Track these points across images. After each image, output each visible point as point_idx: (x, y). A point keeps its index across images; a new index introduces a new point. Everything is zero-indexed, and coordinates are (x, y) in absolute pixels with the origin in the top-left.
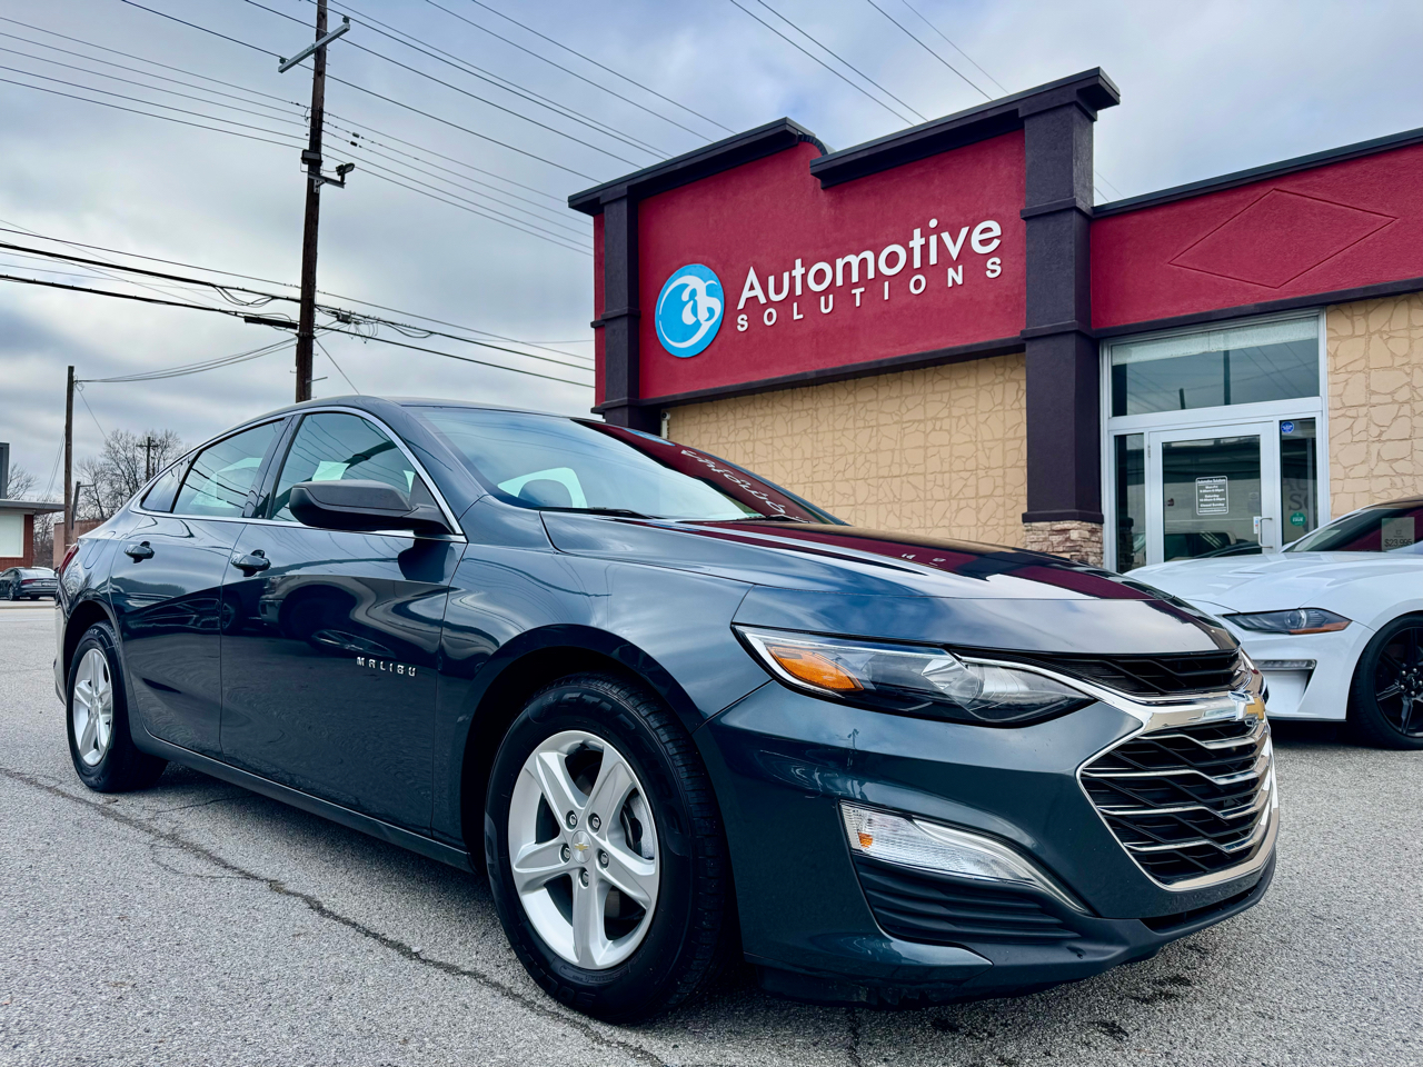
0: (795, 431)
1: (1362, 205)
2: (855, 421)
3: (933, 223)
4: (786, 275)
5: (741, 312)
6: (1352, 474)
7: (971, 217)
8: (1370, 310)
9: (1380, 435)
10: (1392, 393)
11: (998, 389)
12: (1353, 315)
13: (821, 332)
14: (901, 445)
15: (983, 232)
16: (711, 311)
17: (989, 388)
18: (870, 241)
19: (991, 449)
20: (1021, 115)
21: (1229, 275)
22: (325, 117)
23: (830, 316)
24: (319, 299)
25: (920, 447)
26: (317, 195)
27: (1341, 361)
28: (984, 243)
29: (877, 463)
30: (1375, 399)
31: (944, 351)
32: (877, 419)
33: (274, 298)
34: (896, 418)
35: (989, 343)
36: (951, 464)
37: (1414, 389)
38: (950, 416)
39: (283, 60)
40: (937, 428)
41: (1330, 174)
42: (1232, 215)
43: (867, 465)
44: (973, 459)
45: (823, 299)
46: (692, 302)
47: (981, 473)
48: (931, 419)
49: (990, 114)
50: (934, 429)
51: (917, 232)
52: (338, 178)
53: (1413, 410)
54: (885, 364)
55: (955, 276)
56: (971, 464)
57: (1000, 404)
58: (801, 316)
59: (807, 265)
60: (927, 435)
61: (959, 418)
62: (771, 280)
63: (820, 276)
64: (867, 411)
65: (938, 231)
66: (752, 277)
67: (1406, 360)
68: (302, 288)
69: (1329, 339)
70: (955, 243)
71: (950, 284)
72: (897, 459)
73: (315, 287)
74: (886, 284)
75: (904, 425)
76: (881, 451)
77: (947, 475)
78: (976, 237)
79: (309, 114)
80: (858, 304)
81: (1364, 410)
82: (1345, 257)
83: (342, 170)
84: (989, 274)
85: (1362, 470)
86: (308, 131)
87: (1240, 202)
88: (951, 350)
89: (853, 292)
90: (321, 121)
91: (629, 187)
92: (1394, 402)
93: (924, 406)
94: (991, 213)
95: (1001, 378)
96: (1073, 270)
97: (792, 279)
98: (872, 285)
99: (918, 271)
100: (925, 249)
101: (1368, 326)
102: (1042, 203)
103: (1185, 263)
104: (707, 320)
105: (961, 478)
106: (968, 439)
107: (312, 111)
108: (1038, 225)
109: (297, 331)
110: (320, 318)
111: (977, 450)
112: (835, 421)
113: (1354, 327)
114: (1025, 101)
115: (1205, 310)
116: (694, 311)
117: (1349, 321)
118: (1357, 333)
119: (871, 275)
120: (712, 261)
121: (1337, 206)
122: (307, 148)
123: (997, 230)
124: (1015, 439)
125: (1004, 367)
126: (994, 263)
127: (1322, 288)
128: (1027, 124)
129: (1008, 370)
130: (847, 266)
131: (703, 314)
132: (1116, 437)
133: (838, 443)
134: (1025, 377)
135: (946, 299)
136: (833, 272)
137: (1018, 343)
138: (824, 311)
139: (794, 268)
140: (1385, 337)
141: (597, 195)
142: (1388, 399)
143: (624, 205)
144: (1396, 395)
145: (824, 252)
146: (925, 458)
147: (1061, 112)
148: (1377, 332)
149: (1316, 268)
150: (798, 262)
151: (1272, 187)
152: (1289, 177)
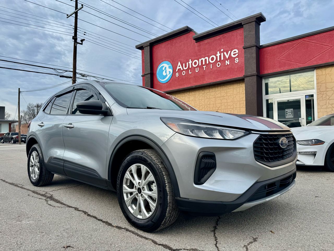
0: (190, 100)
1: (324, 44)
2: (204, 97)
3: (222, 50)
4: (187, 63)
5: (177, 72)
6: (322, 108)
7: (231, 49)
8: (326, 68)
9: (329, 98)
10: (332, 88)
11: (238, 89)
12: (322, 70)
13: (196, 77)
14: (215, 103)
15: (234, 52)
16: (170, 72)
17: (236, 89)
18: (207, 55)
19: (237, 103)
20: (242, 24)
21: (292, 61)
22: (78, 28)
23: (198, 73)
24: (77, 71)
25: (220, 103)
26: (76, 47)
27: (319, 81)
28: (234, 54)
29: (210, 107)
30: (327, 90)
31: (225, 80)
32: (209, 97)
33: (67, 71)
34: (214, 96)
35: (236, 78)
36: (227, 107)
38: (227, 96)
39: (67, 15)
40: (224, 98)
41: (316, 36)
42: (293, 47)
43: (207, 108)
44: (233, 106)
45: (196, 69)
46: (165, 70)
47: (234, 109)
48: (222, 96)
49: (235, 24)
50: (223, 99)
51: (218, 52)
52: (81, 43)
54: (211, 84)
55: (227, 62)
56: (232, 107)
57: (239, 93)
58: (191, 73)
59: (192, 61)
60: (221, 100)
61: (229, 96)
62: (184, 64)
63: (195, 63)
64: (207, 95)
65: (223, 52)
66: (179, 64)
68: (73, 68)
70: (227, 55)
71: (226, 64)
72: (214, 106)
73: (76, 68)
74: (211, 65)
75: (216, 98)
76: (211, 104)
77: (226, 110)
78: (232, 53)
79: (74, 28)
80: (205, 70)
81: (325, 92)
82: (320, 56)
83: (82, 41)
84: (236, 62)
85: (325, 107)
86: (74, 31)
87: (295, 43)
88: (227, 80)
89: (203, 67)
91: (150, 43)
92: (332, 90)
93: (221, 93)
94: (236, 47)
95: (239, 86)
96: (255, 61)
97: (189, 64)
98: (208, 65)
99: (219, 61)
100: (220, 56)
101: (326, 72)
102: (248, 44)
103: (282, 58)
104: (169, 74)
105: (230, 110)
106: (231, 101)
108: (247, 50)
110: (77, 76)
111: (233, 104)
112: (199, 97)
113: (322, 73)
114: (243, 21)
115: (287, 69)
116: (166, 72)
119: (208, 63)
120: (170, 60)
121: (318, 44)
122: (74, 36)
123: (237, 52)
124: (242, 101)
125: (240, 84)
126: (237, 59)
127: (315, 63)
128: (244, 26)
129: (240, 85)
130: (202, 61)
131: (168, 73)
132: (266, 100)
133: (200, 103)
134: (244, 86)
135: (225, 68)
136: (199, 62)
137: (243, 78)
138: (197, 71)
140: (330, 75)
141: (142, 45)
143: (149, 47)
144: (333, 89)
145: (196, 58)
146: (221, 106)
147: (252, 23)
148: (327, 74)
149: (314, 59)
150: (190, 60)
151: (302, 40)
152: (307, 38)
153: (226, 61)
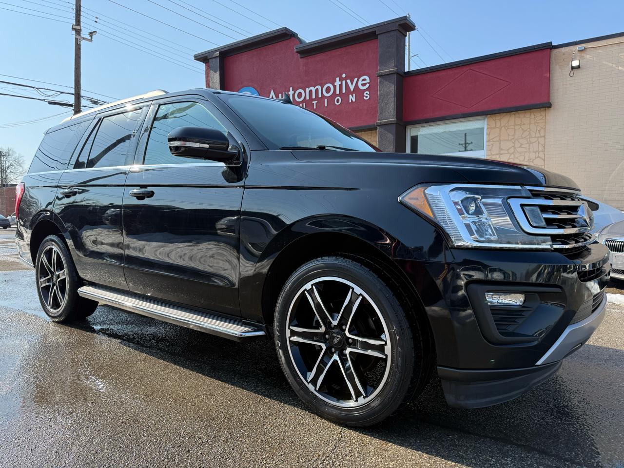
1: (499, 77)
3: (344, 76)
7: (358, 74)
8: (501, 117)
10: (508, 150)
12: (496, 120)
15: (362, 80)
18: (319, 82)
20: (377, 33)
21: (453, 102)
22: (82, 9)
24: (82, 93)
26: (80, 45)
27: (491, 137)
28: (363, 85)
30: (502, 152)
33: (62, 93)
35: (365, 126)
37: (515, 148)
41: (489, 64)
42: (454, 78)
45: (301, 105)
49: (365, 32)
51: (338, 79)
52: (90, 38)
53: (514, 157)
55: (352, 98)
59: (295, 90)
62: (280, 95)
63: (300, 95)
65: (346, 79)
66: (272, 94)
67: (513, 137)
68: (75, 88)
69: (487, 128)
70: (352, 84)
71: (350, 101)
73: (80, 88)
74: (326, 100)
78: (360, 83)
79: (74, 7)
80: (315, 108)
82: (494, 97)
83: (91, 34)
84: (365, 98)
86: (75, 16)
87: (458, 73)
89: (313, 102)
90: (80, 10)
91: (220, 52)
94: (366, 72)
96: (395, 98)
98: (320, 100)
99: (338, 95)
100: (341, 86)
101: (501, 124)
103: (437, 97)
107: (76, 6)
108: (384, 79)
109: (73, 108)
110: (83, 102)
113: (496, 123)
114: (378, 28)
117: (494, 122)
118: (497, 127)
119: (320, 96)
120: (256, 86)
121: (490, 77)
122: (74, 24)
123: (368, 80)
125: (371, 136)
126: (367, 94)
127: (486, 108)
128: (379, 37)
129: (373, 137)
130: (311, 91)
134: (378, 140)
135: (348, 107)
136: (305, 94)
137: (375, 127)
139: (289, 91)
140: (506, 128)
141: (206, 55)
142: (507, 152)
143: (218, 60)
145: (301, 85)
147: (392, 33)
148: (503, 126)
149: (483, 101)
150: (291, 89)
151: (469, 68)
152: (475, 64)
153: (350, 96)
